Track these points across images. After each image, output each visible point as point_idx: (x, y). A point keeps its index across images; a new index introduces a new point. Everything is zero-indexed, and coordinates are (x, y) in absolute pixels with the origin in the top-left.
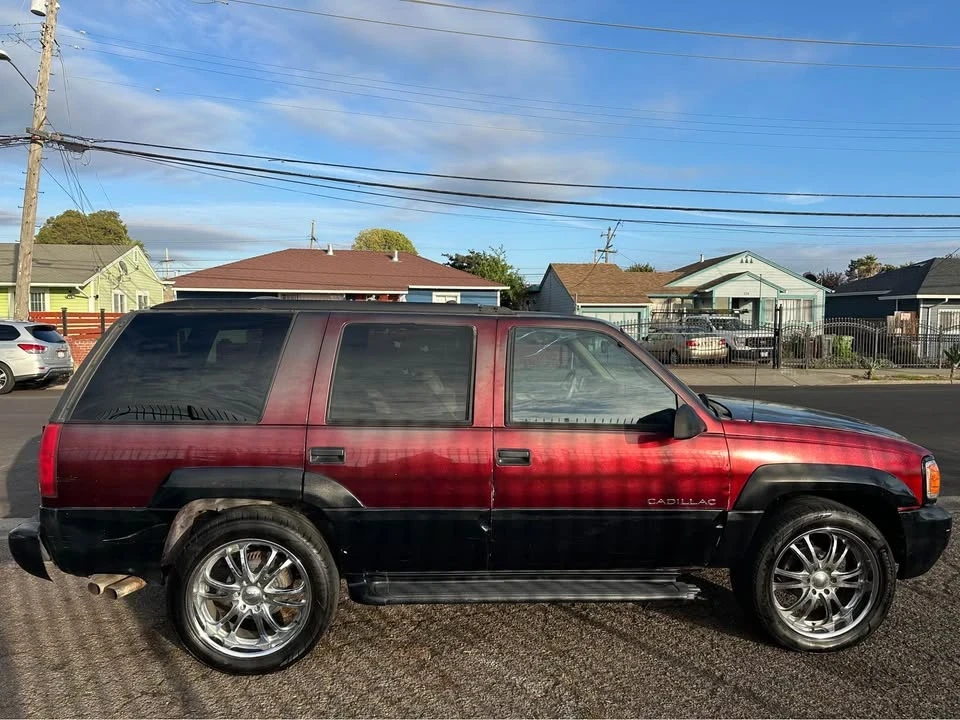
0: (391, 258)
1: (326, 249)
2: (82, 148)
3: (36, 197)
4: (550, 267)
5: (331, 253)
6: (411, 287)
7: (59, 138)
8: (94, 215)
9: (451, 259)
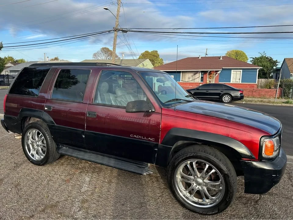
0: (220, 58)
1: (199, 57)
2: (126, 32)
3: (116, 46)
4: (285, 60)
5: (200, 58)
6: (223, 68)
7: (121, 29)
8: (152, 52)
9: (253, 59)
